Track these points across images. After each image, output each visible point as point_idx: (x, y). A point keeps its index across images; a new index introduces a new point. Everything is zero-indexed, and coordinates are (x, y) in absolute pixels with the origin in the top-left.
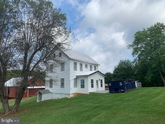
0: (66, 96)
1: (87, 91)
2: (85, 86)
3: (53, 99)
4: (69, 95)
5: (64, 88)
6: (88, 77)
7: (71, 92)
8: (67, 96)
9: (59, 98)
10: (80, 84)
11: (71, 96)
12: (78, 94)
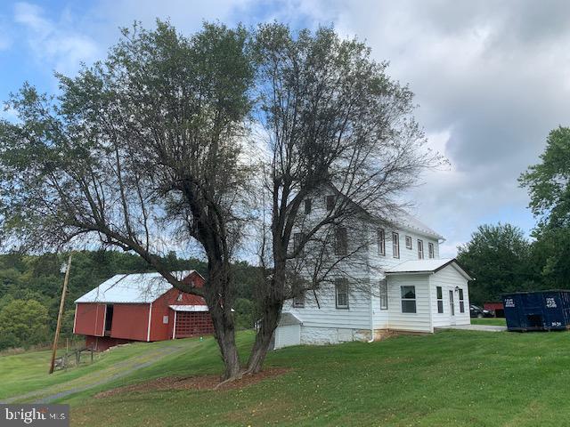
0: (356, 335)
1: (428, 325)
2: (417, 308)
3: (309, 344)
4: (368, 332)
5: (348, 308)
6: (430, 278)
7: (374, 323)
8: (361, 337)
9: (331, 342)
10: (400, 299)
11: (375, 336)
12: (394, 331)
